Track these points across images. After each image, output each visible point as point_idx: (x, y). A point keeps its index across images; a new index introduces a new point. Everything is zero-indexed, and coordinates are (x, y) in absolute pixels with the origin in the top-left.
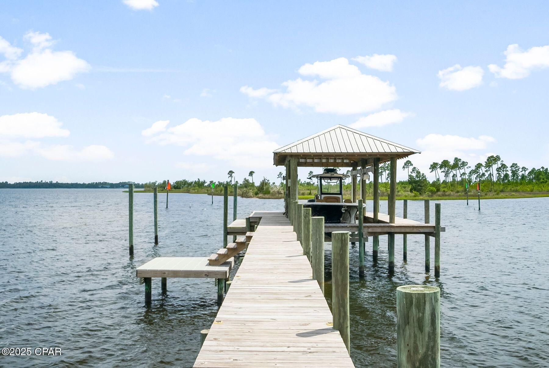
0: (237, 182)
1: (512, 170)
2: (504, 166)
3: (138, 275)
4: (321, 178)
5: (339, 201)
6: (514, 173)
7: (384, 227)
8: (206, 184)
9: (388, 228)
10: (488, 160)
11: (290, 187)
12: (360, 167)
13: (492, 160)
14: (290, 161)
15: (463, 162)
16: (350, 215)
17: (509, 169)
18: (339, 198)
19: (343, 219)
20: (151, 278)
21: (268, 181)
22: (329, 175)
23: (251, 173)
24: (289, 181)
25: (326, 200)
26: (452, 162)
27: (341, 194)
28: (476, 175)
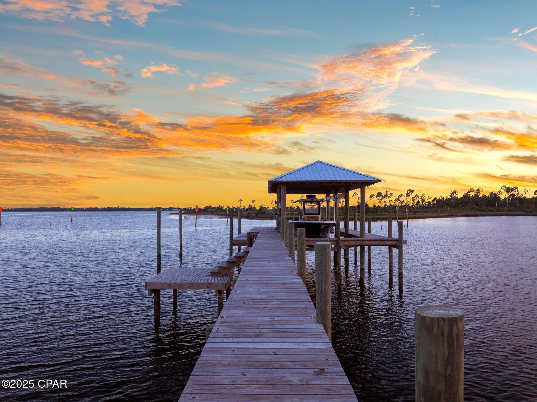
0: (244, 207)
1: (422, 199)
2: (417, 196)
3: (147, 286)
4: (304, 202)
5: (317, 220)
6: (423, 200)
7: (357, 240)
8: (224, 209)
9: (360, 241)
10: (407, 192)
11: (280, 209)
12: (333, 194)
13: (410, 192)
14: (281, 188)
15: (391, 194)
16: (327, 231)
17: (420, 198)
18: (318, 217)
19: (322, 234)
20: (160, 289)
21: (265, 206)
22: (310, 200)
23: (253, 201)
24: (280, 204)
25: (308, 219)
26: (383, 194)
27: (319, 214)
28: (399, 202)
